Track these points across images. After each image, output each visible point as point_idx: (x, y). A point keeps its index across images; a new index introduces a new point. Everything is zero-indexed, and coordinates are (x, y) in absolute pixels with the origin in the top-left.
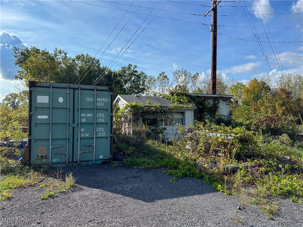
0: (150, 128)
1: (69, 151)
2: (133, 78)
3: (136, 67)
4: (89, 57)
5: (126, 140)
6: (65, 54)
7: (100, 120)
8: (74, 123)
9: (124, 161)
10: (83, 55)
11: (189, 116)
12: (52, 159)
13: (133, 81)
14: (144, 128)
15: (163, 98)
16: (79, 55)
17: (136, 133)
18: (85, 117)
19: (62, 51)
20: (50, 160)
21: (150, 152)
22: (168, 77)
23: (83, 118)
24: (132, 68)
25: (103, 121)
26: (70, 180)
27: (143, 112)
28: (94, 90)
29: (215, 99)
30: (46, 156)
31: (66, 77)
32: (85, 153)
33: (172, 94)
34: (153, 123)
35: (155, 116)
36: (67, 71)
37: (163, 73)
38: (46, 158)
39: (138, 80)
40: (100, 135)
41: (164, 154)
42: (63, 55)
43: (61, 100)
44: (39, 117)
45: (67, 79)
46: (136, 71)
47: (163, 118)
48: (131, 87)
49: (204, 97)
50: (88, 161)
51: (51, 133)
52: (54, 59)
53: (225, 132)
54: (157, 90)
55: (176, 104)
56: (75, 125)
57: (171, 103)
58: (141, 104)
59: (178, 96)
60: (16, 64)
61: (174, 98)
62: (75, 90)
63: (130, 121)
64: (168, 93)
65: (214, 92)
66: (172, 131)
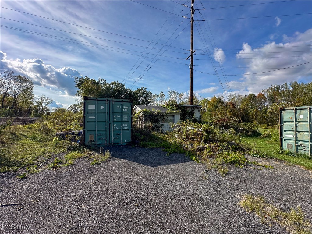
0: (154, 125)
1: (107, 137)
2: (144, 95)
3: (146, 88)
4: (119, 83)
5: (140, 131)
6: (105, 81)
7: (125, 120)
8: (110, 121)
9: (139, 143)
10: (115, 82)
11: (177, 118)
12: (97, 142)
13: (144, 97)
14: (151, 124)
15: (162, 107)
16: (113, 82)
17: (146, 128)
18: (116, 117)
19: (103, 79)
21: (154, 139)
22: (165, 94)
23: (115, 118)
24: (144, 89)
25: (127, 120)
26: (108, 154)
27: (150, 115)
28: (121, 102)
29: (192, 108)
30: (94, 140)
31: (105, 94)
32: (116, 138)
33: (167, 104)
34: (156, 121)
35: (157, 118)
36: (106, 91)
37: (162, 92)
39: (147, 96)
40: (125, 128)
41: (162, 140)
42: (104, 81)
43: (102, 107)
44: (90, 117)
45: (106, 95)
46: (146, 91)
47: (162, 118)
48: (143, 100)
49: (186, 107)
50: (118, 143)
51: (96, 127)
52: (98, 84)
53: (198, 127)
54: (158, 102)
55: (169, 110)
57: (167, 110)
58: (149, 110)
59: (171, 106)
60: (76, 87)
61: (169, 107)
62: (111, 102)
63: (142, 120)
64: (165, 104)
65: (192, 104)
66: (167, 126)
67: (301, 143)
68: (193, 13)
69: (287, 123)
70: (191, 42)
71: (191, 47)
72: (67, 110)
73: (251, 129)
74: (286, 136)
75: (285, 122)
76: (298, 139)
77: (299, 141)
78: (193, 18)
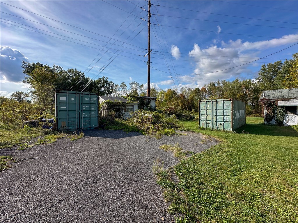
0: (116, 113)
1: (77, 123)
2: (106, 85)
3: (107, 78)
4: (77, 71)
5: (104, 118)
7: (92, 109)
8: (79, 110)
9: (105, 127)
10: (73, 69)
11: (136, 107)
12: (69, 127)
13: (106, 87)
14: (113, 113)
15: (123, 98)
16: (70, 69)
17: (110, 116)
18: (85, 107)
19: (59, 67)
20: (68, 128)
21: (117, 124)
22: (126, 85)
23: (84, 108)
24: (105, 79)
25: (94, 109)
26: (82, 134)
27: (113, 105)
28: (89, 94)
29: (149, 99)
30: (66, 126)
32: (85, 124)
33: (128, 96)
34: (118, 110)
35: (119, 107)
36: (63, 79)
37: (123, 83)
38: (66, 127)
39: (109, 86)
40: (92, 116)
41: (123, 124)
42: (60, 69)
43: (73, 99)
44: (61, 107)
46: (108, 81)
47: (123, 108)
48: (104, 90)
49: (144, 98)
50: (87, 128)
51: (68, 115)
52: (53, 71)
54: (120, 92)
55: (129, 101)
56: (80, 111)
57: (127, 100)
58: (112, 101)
59: (131, 97)
60: (24, 73)
61: (129, 98)
62: (80, 95)
63: (106, 110)
64: (125, 96)
65: (149, 96)
66: (127, 114)
67: (208, 122)
68: (150, 17)
69: (202, 110)
70: (148, 42)
71: (148, 47)
72: (9, 99)
73: (190, 115)
74: (202, 118)
75: (201, 109)
76: (207, 120)
77: (208, 121)
78: (149, 21)
